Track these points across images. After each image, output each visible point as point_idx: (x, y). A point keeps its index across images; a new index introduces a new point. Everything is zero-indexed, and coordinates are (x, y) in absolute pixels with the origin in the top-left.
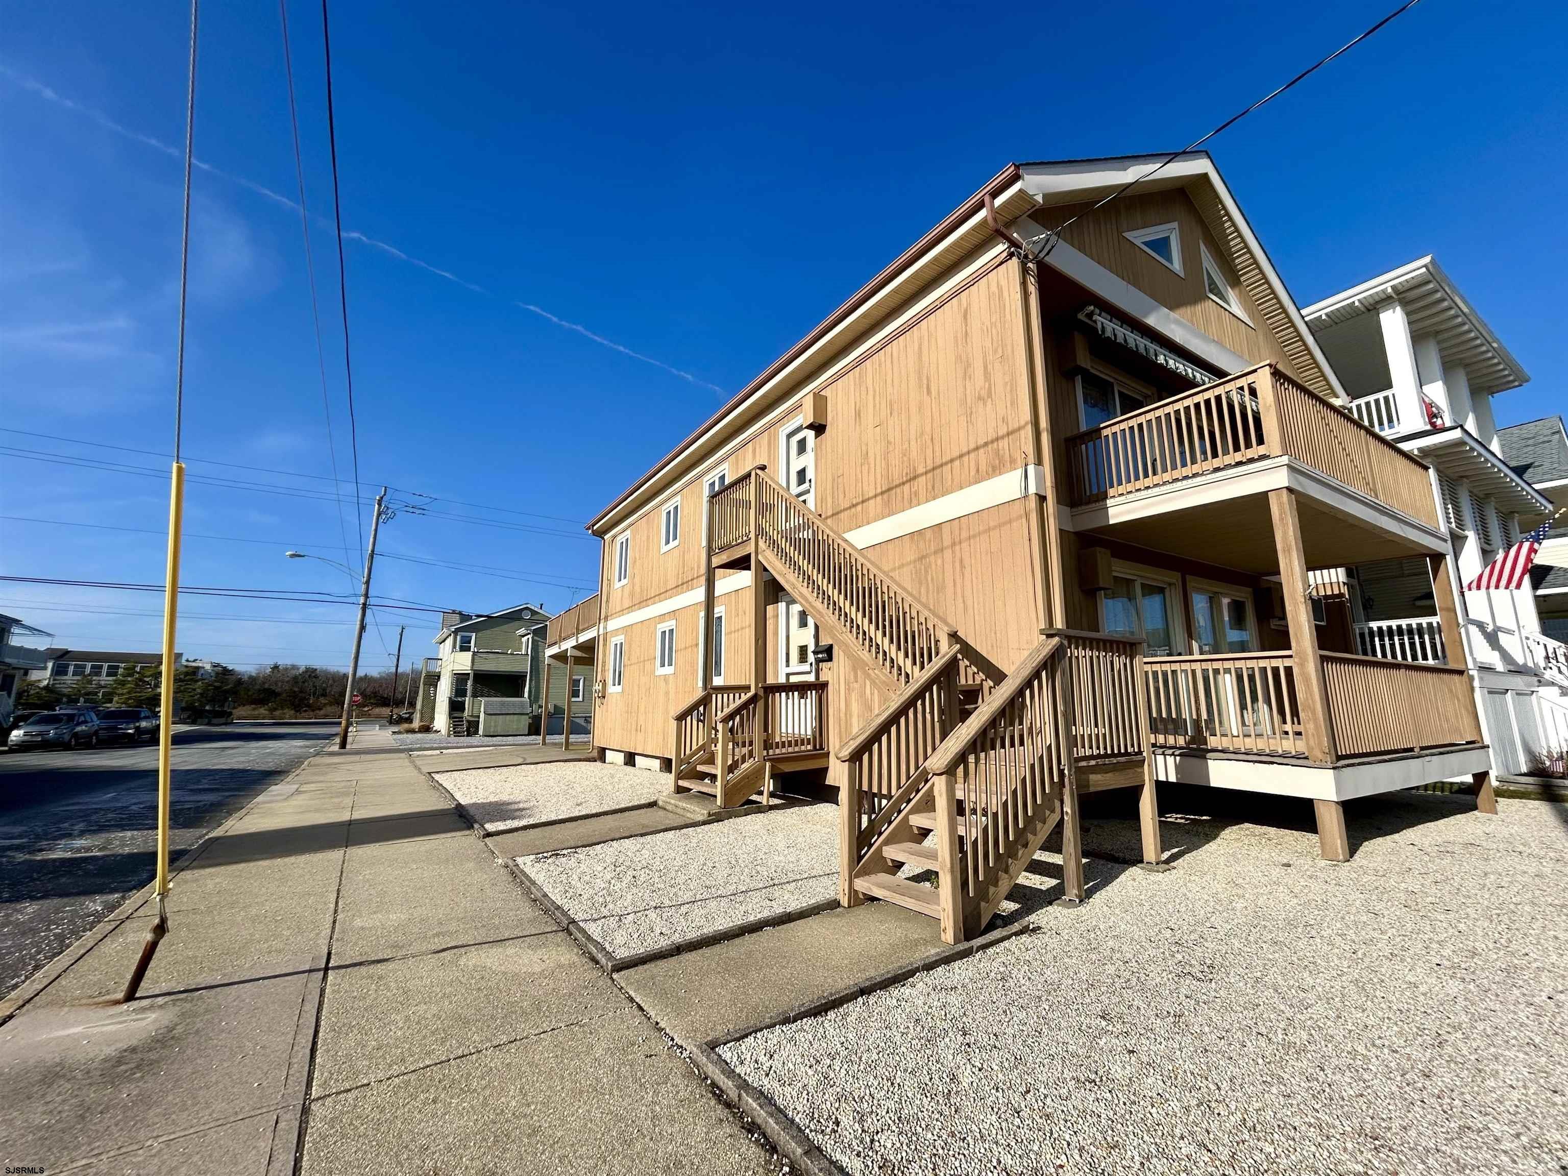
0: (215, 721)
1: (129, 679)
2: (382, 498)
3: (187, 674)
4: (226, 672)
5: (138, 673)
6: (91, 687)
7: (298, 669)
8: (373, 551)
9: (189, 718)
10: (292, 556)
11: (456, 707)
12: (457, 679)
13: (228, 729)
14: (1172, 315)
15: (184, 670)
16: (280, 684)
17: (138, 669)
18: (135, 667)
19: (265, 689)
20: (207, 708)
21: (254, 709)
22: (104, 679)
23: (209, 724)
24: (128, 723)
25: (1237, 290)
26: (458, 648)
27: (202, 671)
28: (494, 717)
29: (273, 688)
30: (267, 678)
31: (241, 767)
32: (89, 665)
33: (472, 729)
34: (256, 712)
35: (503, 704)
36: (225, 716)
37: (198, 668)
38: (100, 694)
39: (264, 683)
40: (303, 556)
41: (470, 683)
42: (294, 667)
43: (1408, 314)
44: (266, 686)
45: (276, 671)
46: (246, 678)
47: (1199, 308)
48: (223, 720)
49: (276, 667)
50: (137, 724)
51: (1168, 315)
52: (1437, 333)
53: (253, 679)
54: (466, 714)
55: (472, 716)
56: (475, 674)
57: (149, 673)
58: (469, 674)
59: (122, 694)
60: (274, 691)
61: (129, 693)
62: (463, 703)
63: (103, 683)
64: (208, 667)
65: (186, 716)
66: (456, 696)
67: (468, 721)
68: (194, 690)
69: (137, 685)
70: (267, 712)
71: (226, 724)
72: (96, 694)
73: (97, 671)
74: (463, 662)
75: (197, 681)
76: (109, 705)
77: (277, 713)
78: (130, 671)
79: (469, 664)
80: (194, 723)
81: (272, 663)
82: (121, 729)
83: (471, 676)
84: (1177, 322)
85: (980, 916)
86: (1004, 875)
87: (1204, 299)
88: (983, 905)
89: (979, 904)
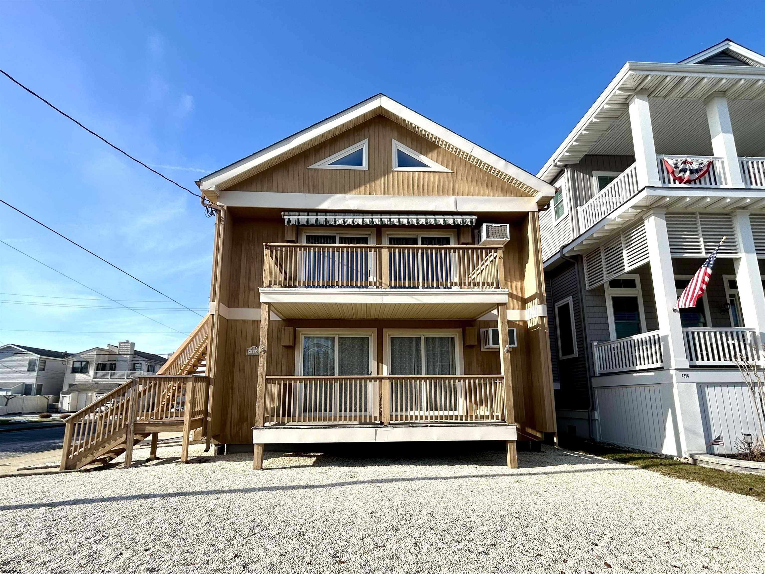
14: (348, 196)
25: (434, 154)
47: (381, 181)
51: (345, 197)
84: (352, 198)
85: (76, 466)
86: (91, 455)
87: (389, 173)
88: (78, 463)
89: (76, 462)
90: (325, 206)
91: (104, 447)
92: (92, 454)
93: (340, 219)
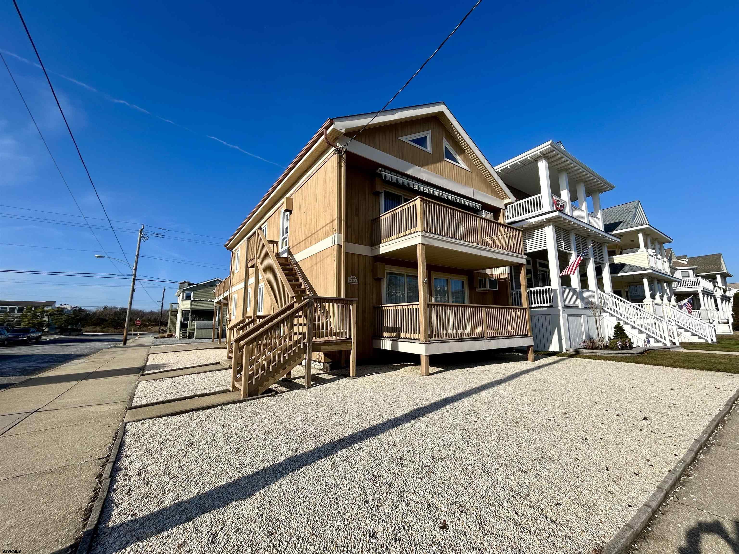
0: (72, 333)
1: (29, 314)
2: (142, 230)
3: (58, 311)
4: (80, 310)
5: (33, 311)
6: (10, 318)
7: (117, 308)
8: (138, 254)
9: (59, 332)
10: (98, 257)
11: (183, 326)
12: (185, 313)
13: (77, 337)
14: (422, 169)
15: (57, 309)
16: (108, 316)
17: (33, 309)
18: (32, 308)
19: (100, 318)
20: (69, 327)
21: (94, 328)
22: (16, 314)
23: (70, 335)
24: (23, 335)
25: (462, 156)
26: (184, 298)
27: (66, 310)
28: (201, 330)
29: (105, 318)
30: (101, 313)
31: (69, 353)
32: (8, 308)
33: (191, 336)
34: (95, 329)
35: (205, 324)
36: (79, 332)
37: (64, 308)
38: (15, 321)
39: (100, 315)
40: (104, 257)
41: (190, 314)
42: (115, 307)
43: (549, 163)
44: (101, 317)
45: (106, 310)
46: (91, 313)
47: (439, 165)
48: (77, 333)
49: (105, 308)
50: (29, 335)
51: (420, 169)
52: (567, 169)
53: (95, 313)
54: (188, 329)
55: (191, 330)
56: (192, 311)
57: (38, 311)
58: (189, 311)
59: (25, 321)
60: (105, 319)
61: (29, 320)
62: (187, 324)
63: (16, 316)
64: (69, 308)
65: (58, 331)
66: (184, 321)
67: (189, 332)
68: (62, 319)
69: (33, 317)
70: (100, 329)
71: (78, 335)
72: (12, 321)
73: (12, 310)
74: (186, 305)
75: (63, 315)
76: (19, 327)
77: (105, 330)
78: (29, 310)
79: (189, 306)
80: (61, 334)
81: (103, 306)
82: (20, 337)
83: (190, 312)
84: (424, 172)
85: (258, 391)
86: (272, 378)
87: (442, 161)
88: (260, 388)
89: (258, 387)
90: (409, 172)
91: (285, 369)
92: (274, 377)
93: (416, 185)
